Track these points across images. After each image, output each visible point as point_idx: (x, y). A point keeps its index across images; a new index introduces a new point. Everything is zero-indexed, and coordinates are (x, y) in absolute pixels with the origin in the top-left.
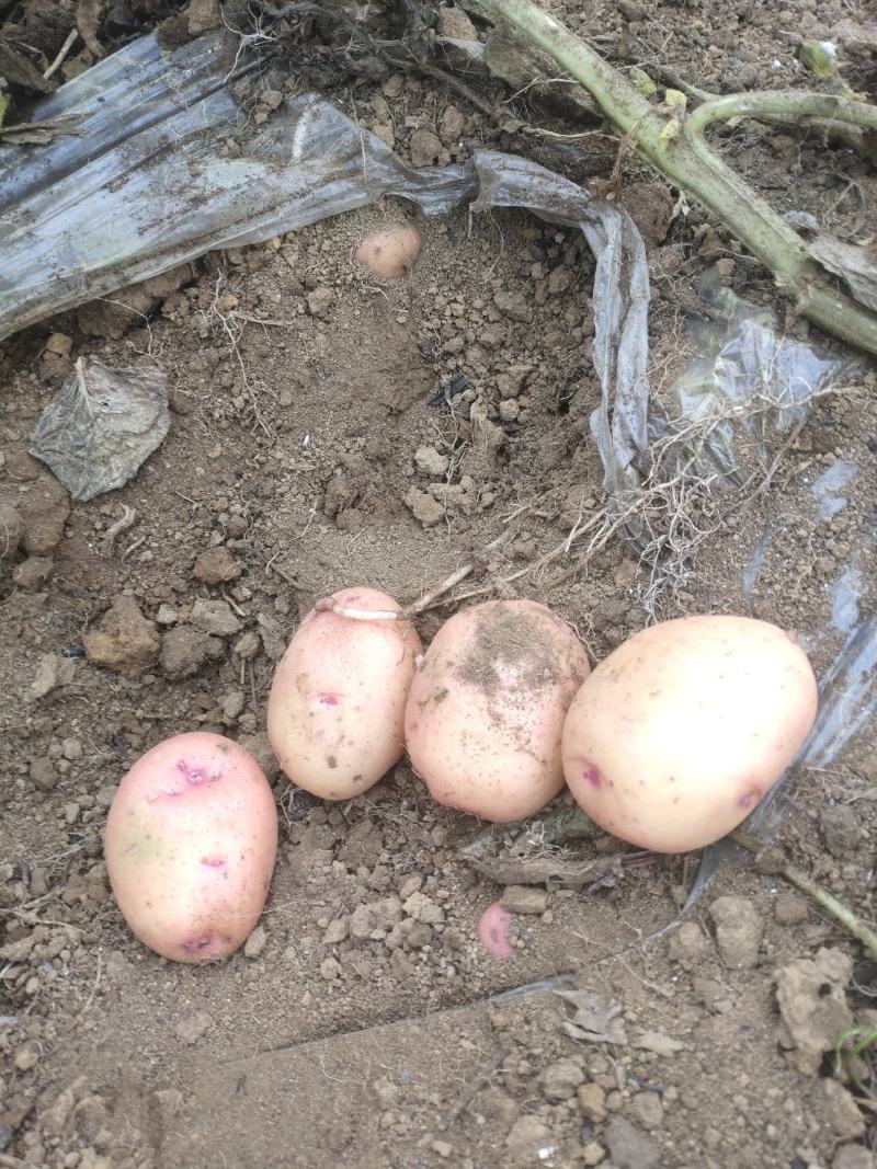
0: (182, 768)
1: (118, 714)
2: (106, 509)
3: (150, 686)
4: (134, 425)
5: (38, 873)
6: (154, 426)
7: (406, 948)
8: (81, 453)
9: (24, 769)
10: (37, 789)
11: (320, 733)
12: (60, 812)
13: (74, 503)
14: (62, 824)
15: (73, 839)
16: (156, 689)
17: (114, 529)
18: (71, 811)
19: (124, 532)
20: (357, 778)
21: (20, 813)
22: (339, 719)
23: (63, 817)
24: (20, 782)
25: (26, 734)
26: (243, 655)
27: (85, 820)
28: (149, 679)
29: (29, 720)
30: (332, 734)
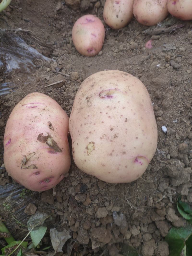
0: (87, 19)
1: (72, 18)
3: (78, 13)
5: (58, 44)
7: (130, 50)
9: (55, 25)
10: (57, 29)
11: (115, 10)
12: (61, 35)
14: (62, 37)
15: (64, 40)
16: (79, 14)
18: (64, 35)
20: (122, 21)
21: (54, 34)
22: (119, 7)
23: (62, 36)
24: (54, 28)
25: (55, 18)
26: (97, 7)
27: (66, 36)
28: (78, 11)
29: (55, 16)
30: (118, 10)
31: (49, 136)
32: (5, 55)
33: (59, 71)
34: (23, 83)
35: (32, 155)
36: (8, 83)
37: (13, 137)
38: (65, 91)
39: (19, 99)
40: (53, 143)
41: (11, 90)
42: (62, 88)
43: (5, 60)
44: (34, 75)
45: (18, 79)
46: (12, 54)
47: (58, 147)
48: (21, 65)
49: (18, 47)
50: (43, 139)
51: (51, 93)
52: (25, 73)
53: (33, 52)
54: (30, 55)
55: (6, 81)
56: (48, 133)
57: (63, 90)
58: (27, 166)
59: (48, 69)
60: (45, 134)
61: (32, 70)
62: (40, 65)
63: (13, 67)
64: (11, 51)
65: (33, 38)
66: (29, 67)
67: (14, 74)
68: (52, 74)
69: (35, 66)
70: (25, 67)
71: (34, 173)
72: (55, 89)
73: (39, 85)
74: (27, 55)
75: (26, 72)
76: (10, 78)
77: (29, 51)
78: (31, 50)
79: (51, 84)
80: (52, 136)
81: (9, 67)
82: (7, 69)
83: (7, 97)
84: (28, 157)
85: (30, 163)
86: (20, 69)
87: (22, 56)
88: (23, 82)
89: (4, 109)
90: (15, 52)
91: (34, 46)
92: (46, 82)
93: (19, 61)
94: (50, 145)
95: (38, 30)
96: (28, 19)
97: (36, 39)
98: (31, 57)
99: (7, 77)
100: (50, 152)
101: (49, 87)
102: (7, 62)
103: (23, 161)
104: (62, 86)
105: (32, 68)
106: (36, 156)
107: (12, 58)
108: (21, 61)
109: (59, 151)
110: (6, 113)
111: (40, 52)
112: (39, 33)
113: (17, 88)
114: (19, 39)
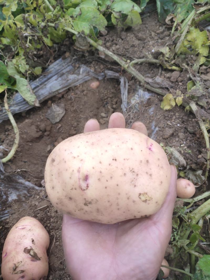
2: (57, 125)
4: (60, 112)
6: (63, 112)
8: (53, 117)
13: (52, 124)
17: (58, 128)
19: (59, 128)
31: (31, 249)
32: (7, 191)
33: (45, 198)
34: (19, 210)
35: (20, 263)
36: (9, 210)
37: (8, 251)
38: (49, 212)
39: (15, 221)
40: (34, 254)
41: (10, 215)
42: (46, 210)
43: (8, 194)
44: (27, 202)
45: (16, 207)
46: (13, 188)
47: (37, 257)
48: (18, 196)
49: (18, 183)
50: (27, 251)
51: (39, 214)
52: (21, 202)
53: (28, 184)
54: (26, 187)
55: (7, 209)
56: (31, 247)
57: (47, 212)
58: (16, 272)
59: (38, 197)
60: (29, 248)
61: (26, 199)
62: (32, 194)
63: (13, 199)
64: (12, 186)
65: (29, 174)
66: (24, 197)
67: (13, 204)
68: (41, 200)
69: (29, 195)
70: (21, 197)
71: (20, 277)
72: (42, 212)
73: (30, 209)
74: (23, 188)
75: (22, 200)
76: (10, 207)
77: (25, 185)
78: (27, 183)
79: (39, 208)
80: (33, 249)
81: (10, 199)
82: (8, 200)
83: (8, 220)
84: (17, 265)
85: (18, 270)
86: (17, 199)
87: (20, 189)
88: (19, 208)
89: (5, 230)
90: (15, 187)
91: (29, 180)
92: (35, 207)
93: (18, 193)
94: (32, 256)
95: (33, 167)
96: (26, 160)
97: (31, 174)
98: (26, 189)
99: (8, 206)
100: (32, 260)
101: (37, 210)
102: (9, 195)
103: (13, 268)
104: (47, 209)
105: (26, 197)
106: (22, 264)
107: (13, 192)
108: (19, 192)
109: (38, 260)
110: (5, 232)
111: (33, 184)
112: (34, 169)
113: (15, 213)
114: (19, 177)
